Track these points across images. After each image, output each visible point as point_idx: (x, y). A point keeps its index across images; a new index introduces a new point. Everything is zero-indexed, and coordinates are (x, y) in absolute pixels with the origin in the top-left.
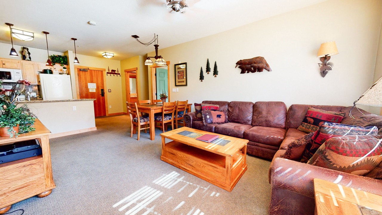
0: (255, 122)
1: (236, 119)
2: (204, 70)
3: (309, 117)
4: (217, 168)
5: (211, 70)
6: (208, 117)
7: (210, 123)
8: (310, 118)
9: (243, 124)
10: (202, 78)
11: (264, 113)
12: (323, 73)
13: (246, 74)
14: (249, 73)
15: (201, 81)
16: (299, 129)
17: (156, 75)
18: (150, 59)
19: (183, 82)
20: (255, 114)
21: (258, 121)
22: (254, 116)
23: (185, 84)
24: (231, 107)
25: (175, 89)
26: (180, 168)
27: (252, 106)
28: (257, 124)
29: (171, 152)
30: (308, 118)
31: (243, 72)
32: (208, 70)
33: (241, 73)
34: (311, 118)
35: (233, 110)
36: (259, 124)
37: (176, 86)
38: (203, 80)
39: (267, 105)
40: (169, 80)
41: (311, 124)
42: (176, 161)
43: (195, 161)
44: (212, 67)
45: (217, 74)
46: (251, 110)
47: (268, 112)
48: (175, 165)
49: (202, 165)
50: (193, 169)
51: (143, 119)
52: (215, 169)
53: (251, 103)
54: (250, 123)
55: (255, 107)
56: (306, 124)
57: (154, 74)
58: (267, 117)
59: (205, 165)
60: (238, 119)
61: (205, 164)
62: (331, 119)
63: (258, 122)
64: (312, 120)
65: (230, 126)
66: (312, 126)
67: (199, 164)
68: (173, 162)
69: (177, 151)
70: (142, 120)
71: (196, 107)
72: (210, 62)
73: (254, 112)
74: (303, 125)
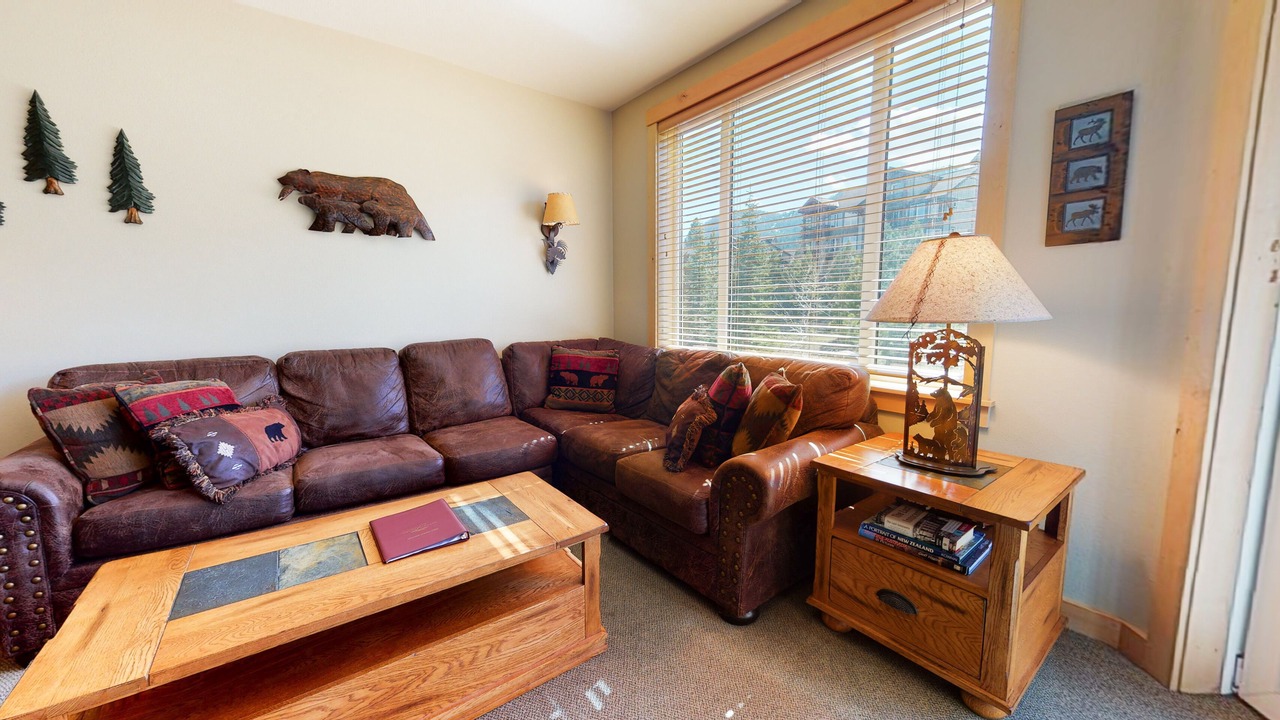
0: (425, 418)
1: (346, 428)
3: (565, 371)
5: (79, 174)
6: (225, 449)
7: (245, 482)
8: (567, 373)
9: (379, 437)
11: (452, 381)
12: (551, 265)
13: (336, 240)
16: (551, 404)
20: (417, 390)
21: (436, 411)
22: (414, 398)
24: (300, 379)
27: (395, 362)
28: (436, 423)
30: (563, 374)
31: (320, 225)
33: (311, 229)
34: (571, 371)
35: (317, 391)
36: (441, 422)
39: (452, 353)
41: (575, 386)
43: (443, 659)
45: (144, 208)
46: (395, 378)
47: (464, 375)
49: (483, 651)
50: (427, 711)
52: (549, 616)
53: (386, 353)
54: (403, 425)
55: (409, 362)
56: (563, 388)
58: (464, 392)
59: (501, 637)
60: (354, 425)
62: (605, 368)
63: (437, 415)
64: (574, 378)
65: (335, 464)
66: (578, 390)
67: (468, 658)
71: (51, 415)
73: (411, 382)
74: (556, 392)
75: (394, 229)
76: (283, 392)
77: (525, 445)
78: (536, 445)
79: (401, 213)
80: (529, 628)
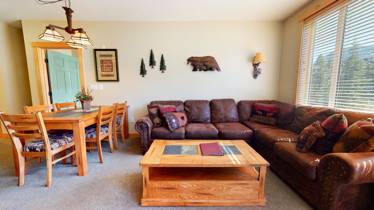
0: (214, 120)
1: (196, 119)
2: (147, 63)
4: (248, 184)
5: (156, 64)
6: (174, 121)
7: (177, 128)
8: (258, 111)
9: (203, 123)
10: (143, 72)
11: (222, 110)
12: (255, 76)
13: (198, 73)
14: (201, 71)
15: (143, 76)
16: (252, 120)
17: (47, 61)
18: (54, 29)
19: (113, 76)
20: (213, 112)
21: (217, 118)
22: (212, 114)
23: (115, 78)
24: (188, 107)
25: (97, 86)
26: (187, 204)
27: (208, 104)
28: (217, 121)
29: (166, 187)
30: (257, 111)
31: (195, 70)
32: (152, 63)
33: (193, 71)
34: (260, 111)
35: (191, 110)
36: (219, 121)
37: (98, 80)
38: (145, 75)
39: (223, 102)
40: (83, 71)
41: (261, 115)
42: (178, 197)
43: (214, 186)
44: (157, 60)
45: (165, 69)
46: (208, 108)
47: (226, 109)
48: (176, 205)
49: (225, 188)
50: (209, 198)
51: (55, 141)
52: (246, 186)
53: (207, 101)
54: (209, 121)
55: (212, 104)
56: (257, 116)
57: (44, 60)
58: (225, 114)
59: (230, 187)
60: (198, 119)
61: (231, 184)
62: (273, 111)
64: (261, 113)
65: (194, 128)
66: (262, 117)
67: (221, 188)
68: (171, 200)
69: (180, 182)
70: (56, 145)
71: (150, 110)
72: (154, 53)
73: (212, 110)
74: (254, 117)
75: (211, 69)
76: (185, 109)
77: (242, 132)
78: (246, 132)
79: (213, 65)
80: (239, 187)
